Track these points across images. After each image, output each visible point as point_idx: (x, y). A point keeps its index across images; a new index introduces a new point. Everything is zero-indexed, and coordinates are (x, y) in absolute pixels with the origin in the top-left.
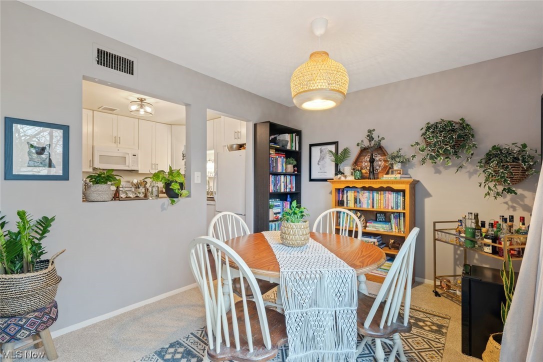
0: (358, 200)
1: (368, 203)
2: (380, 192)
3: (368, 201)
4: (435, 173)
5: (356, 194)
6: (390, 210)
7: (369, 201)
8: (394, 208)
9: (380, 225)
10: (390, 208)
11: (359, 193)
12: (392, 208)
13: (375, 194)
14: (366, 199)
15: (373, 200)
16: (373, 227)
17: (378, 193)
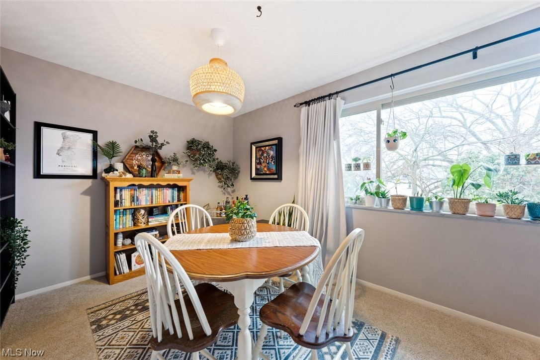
0: (135, 198)
1: (146, 199)
2: (158, 189)
3: (146, 198)
4: (192, 174)
5: (133, 192)
6: (168, 204)
7: (148, 198)
8: (171, 201)
9: (162, 218)
10: (167, 202)
11: (136, 191)
12: (169, 202)
13: (154, 191)
14: (144, 197)
15: (152, 196)
16: (156, 221)
17: (157, 190)
